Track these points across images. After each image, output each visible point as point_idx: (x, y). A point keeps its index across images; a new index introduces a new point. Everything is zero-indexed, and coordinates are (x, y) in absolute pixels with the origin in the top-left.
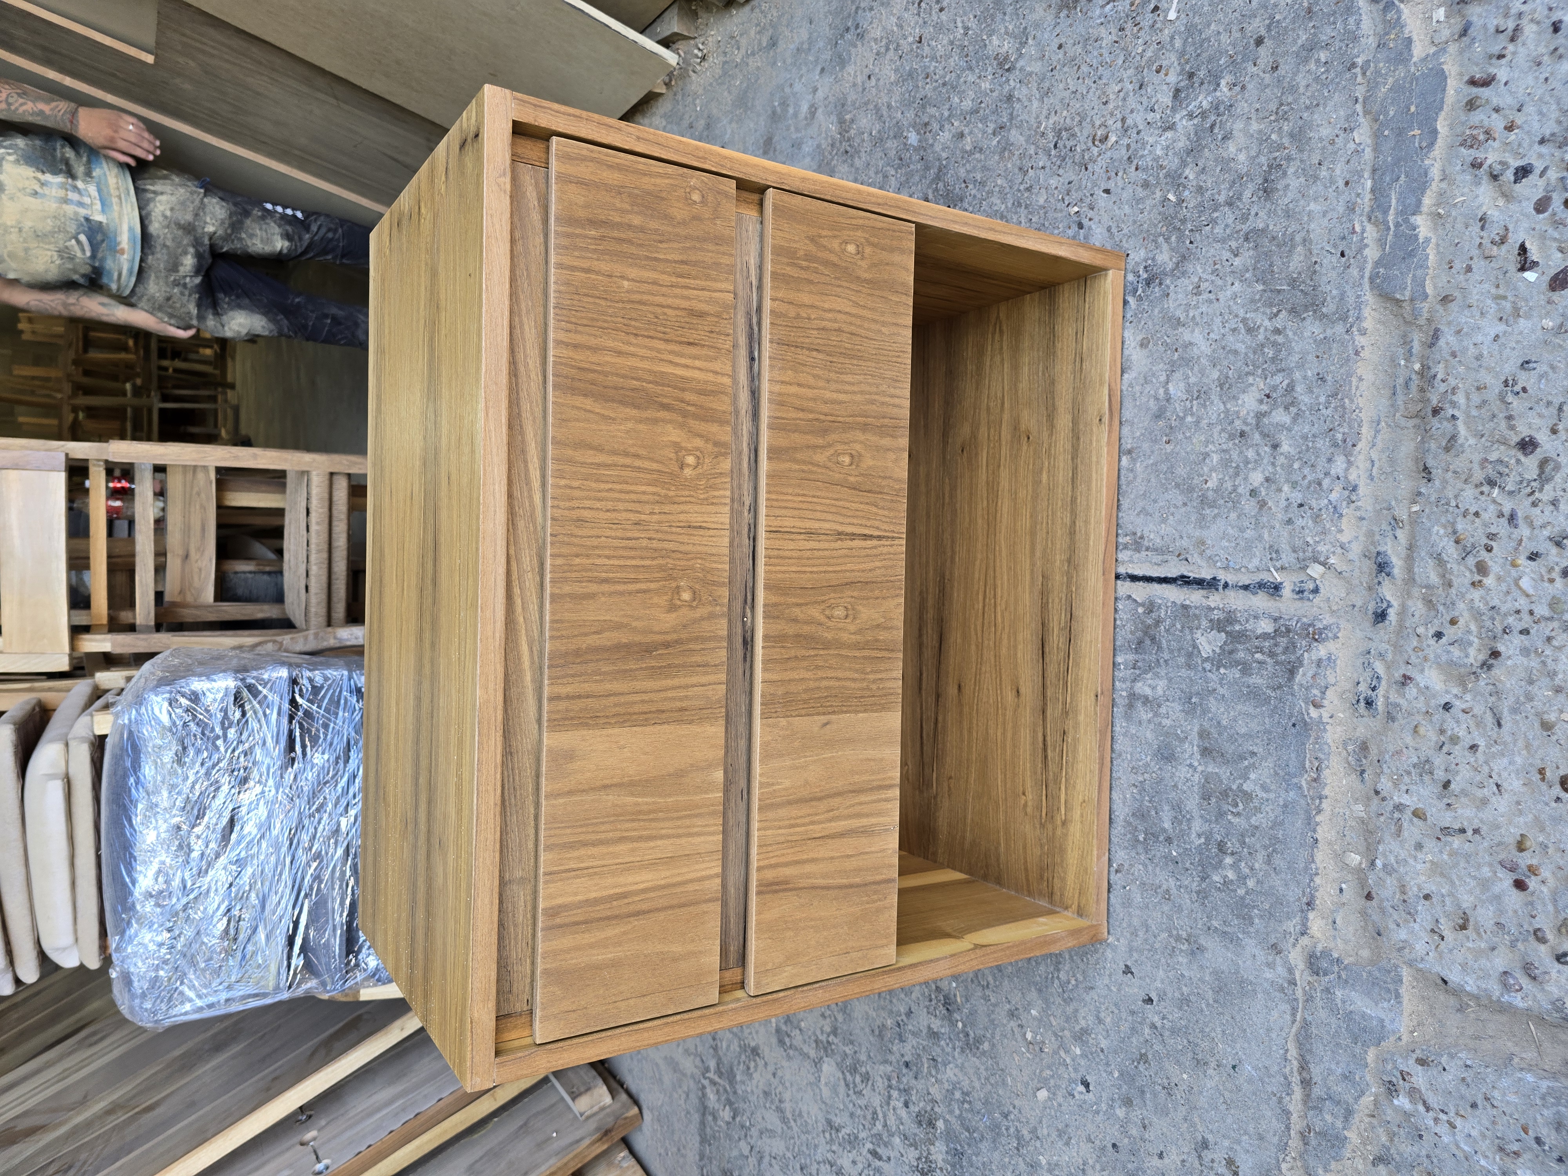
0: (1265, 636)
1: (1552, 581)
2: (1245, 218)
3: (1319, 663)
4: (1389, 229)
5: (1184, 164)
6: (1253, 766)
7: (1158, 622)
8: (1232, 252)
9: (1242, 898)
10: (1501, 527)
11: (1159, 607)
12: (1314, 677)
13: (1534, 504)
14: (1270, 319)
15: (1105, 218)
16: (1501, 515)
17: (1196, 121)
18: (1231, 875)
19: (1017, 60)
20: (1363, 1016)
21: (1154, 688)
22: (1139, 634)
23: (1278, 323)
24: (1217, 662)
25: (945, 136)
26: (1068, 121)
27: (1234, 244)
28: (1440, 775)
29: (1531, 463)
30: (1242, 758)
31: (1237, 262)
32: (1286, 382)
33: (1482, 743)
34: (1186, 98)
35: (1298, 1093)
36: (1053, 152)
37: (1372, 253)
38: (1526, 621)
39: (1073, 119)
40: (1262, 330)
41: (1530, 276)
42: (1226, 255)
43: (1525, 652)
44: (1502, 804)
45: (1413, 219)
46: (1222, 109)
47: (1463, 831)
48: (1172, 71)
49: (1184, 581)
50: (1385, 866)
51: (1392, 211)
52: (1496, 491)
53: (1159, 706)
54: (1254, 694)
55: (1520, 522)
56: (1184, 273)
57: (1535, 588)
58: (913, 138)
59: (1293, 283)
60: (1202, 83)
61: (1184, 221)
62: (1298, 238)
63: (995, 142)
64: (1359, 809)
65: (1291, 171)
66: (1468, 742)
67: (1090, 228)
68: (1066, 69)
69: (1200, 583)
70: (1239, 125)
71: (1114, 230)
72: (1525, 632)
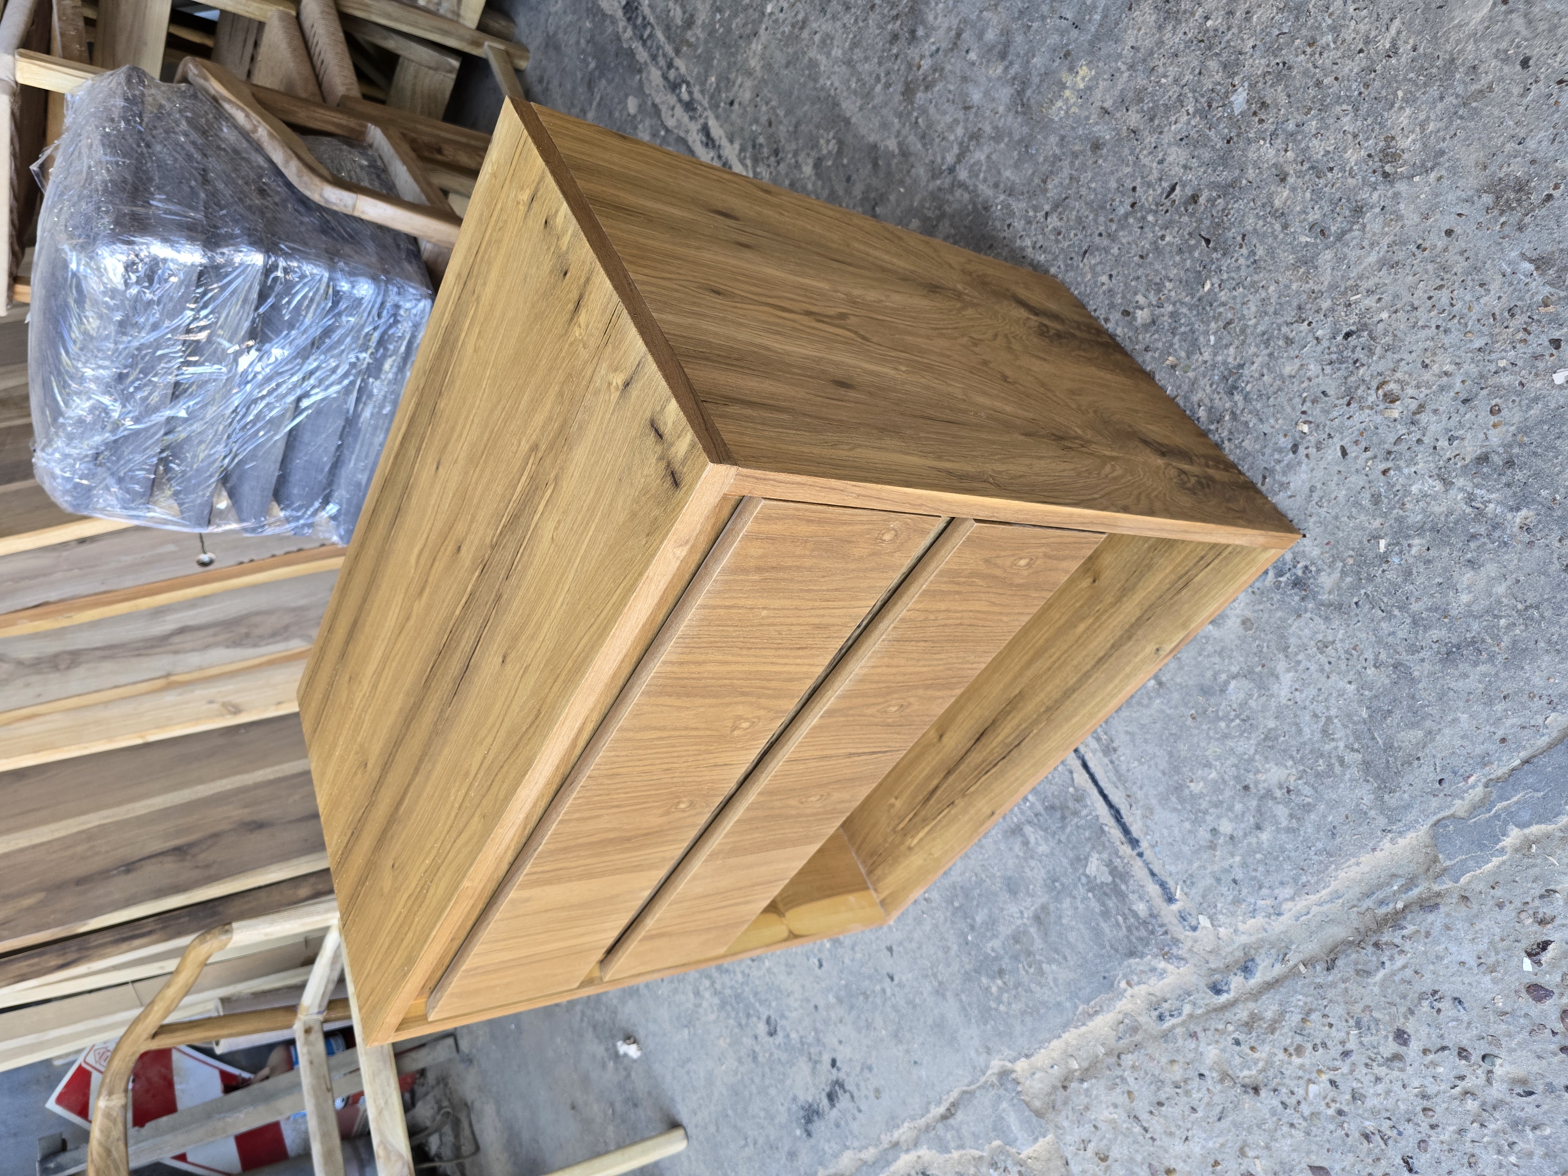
0: (1135, 915)
1: (1328, 1105)
2: (1413, 650)
3: (1153, 970)
4: (1490, 811)
5: (1420, 530)
6: (1060, 964)
7: (1076, 813)
8: (1376, 659)
9: (990, 1009)
10: (1335, 1050)
11: (1086, 806)
12: (1142, 972)
13: (1367, 1065)
14: (1346, 746)
15: (1319, 474)
16: (1343, 1043)
17: (1469, 510)
18: (994, 989)
19: (1402, 177)
20: (1009, 1127)
21: (1037, 843)
22: (1057, 802)
23: (1349, 757)
24: (1092, 886)
25: (1268, 152)
26: (1381, 326)
27: (1383, 656)
28: (1162, 1096)
29: (1391, 1047)
30: (1057, 951)
31: (1371, 671)
32: (1309, 800)
33: (1200, 1114)
34: (1485, 477)
35: (942, 1110)
36: (1340, 338)
37: (1459, 807)
38: (1292, 1101)
39: (1385, 334)
40: (1333, 744)
41: (1527, 964)
42: (1369, 655)
43: (1273, 1112)
44: (1179, 1148)
45: (1511, 826)
46: (1497, 534)
47: (1146, 1130)
48: (1502, 429)
49: (1117, 815)
50: (1087, 1090)
51: (1505, 803)
52: (1354, 1032)
53: (1032, 858)
54: (1097, 933)
55: (1348, 1061)
56: (1327, 619)
57: (1316, 1096)
58: (1239, 100)
59: (1389, 747)
60: (1508, 485)
61: (1371, 579)
62: (1428, 723)
63: (1304, 239)
64: (1101, 1050)
65: (1482, 668)
66: (1195, 1103)
67: (1299, 463)
68: (1430, 267)
69: (1126, 831)
70: (1491, 569)
71: (1316, 497)
72: (1285, 1105)
